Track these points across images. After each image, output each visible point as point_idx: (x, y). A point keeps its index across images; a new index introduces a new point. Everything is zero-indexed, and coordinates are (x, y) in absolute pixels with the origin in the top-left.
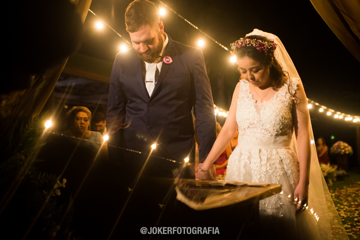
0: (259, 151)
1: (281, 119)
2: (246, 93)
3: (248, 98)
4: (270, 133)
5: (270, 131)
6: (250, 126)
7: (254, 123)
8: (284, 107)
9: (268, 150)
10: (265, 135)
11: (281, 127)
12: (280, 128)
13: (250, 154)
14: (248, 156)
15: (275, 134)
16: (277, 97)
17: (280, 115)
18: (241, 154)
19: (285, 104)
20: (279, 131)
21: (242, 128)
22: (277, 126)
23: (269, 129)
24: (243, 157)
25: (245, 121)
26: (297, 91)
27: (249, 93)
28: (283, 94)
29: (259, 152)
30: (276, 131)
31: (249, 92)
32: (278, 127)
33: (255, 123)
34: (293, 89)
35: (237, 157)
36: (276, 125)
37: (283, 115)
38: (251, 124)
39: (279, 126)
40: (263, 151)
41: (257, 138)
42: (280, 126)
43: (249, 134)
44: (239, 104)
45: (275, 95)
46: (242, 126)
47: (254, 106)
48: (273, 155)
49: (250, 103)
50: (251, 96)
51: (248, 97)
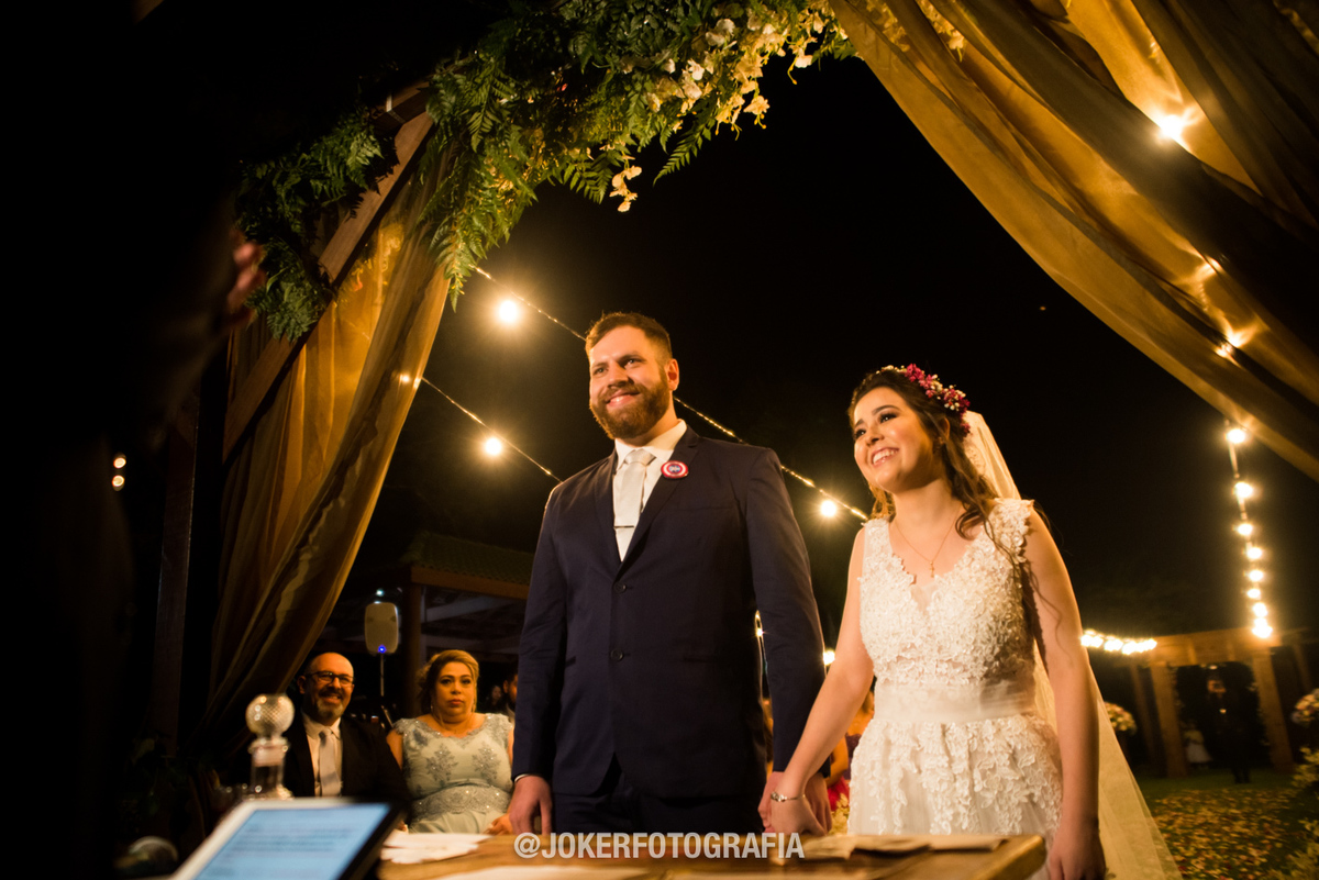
0: (940, 730)
1: (993, 625)
2: (882, 555)
3: (889, 571)
4: (965, 670)
5: (965, 666)
6: (903, 654)
7: (913, 646)
8: (998, 588)
9: (969, 725)
10: (953, 678)
11: (997, 650)
12: (992, 653)
13: (917, 741)
14: (909, 751)
15: (981, 674)
16: (973, 559)
17: (987, 613)
18: (888, 743)
19: (999, 580)
20: (992, 663)
21: (880, 662)
22: (984, 647)
23: (960, 659)
24: (894, 754)
25: (887, 638)
26: (1027, 537)
27: (890, 555)
28: (987, 550)
29: (940, 734)
30: (982, 662)
31: (891, 552)
32: (988, 651)
33: (917, 645)
34: (1016, 534)
35: (877, 755)
36: (979, 644)
37: (996, 610)
38: (905, 650)
39: (990, 646)
40: (954, 727)
41: (931, 692)
42: (994, 648)
43: (902, 678)
44: (865, 590)
45: (966, 555)
46: (879, 657)
47: (912, 593)
48: (985, 742)
49: (897, 585)
50: (896, 562)
51: (889, 567)
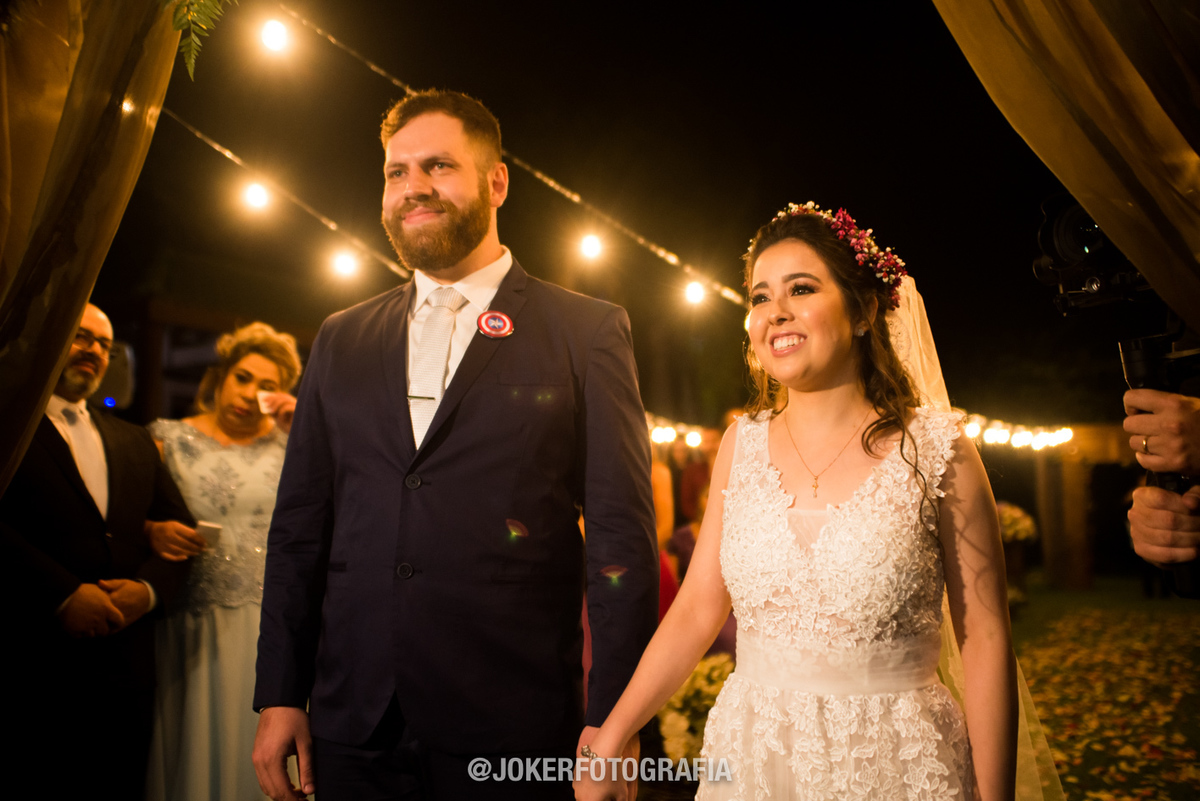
0: (817, 705)
1: (894, 578)
2: (756, 464)
3: (761, 485)
4: (852, 630)
5: (852, 624)
6: (773, 600)
7: (787, 590)
8: (906, 529)
9: (852, 698)
10: (835, 638)
11: (896, 608)
12: (889, 612)
13: (787, 714)
14: (776, 726)
15: (872, 636)
16: (878, 487)
17: (890, 563)
18: (751, 712)
19: (909, 518)
20: (887, 623)
21: (745, 605)
22: (880, 604)
23: (848, 615)
24: (758, 727)
26: (956, 466)
28: (898, 476)
29: (816, 711)
30: (875, 623)
32: (884, 610)
33: (793, 591)
34: (939, 459)
35: (738, 723)
36: (873, 600)
37: (900, 558)
38: (776, 595)
39: (888, 604)
40: (835, 706)
41: (805, 653)
42: (892, 606)
44: (730, 508)
47: (789, 521)
48: (868, 724)
49: (771, 506)
50: (772, 476)
51: (763, 481)
